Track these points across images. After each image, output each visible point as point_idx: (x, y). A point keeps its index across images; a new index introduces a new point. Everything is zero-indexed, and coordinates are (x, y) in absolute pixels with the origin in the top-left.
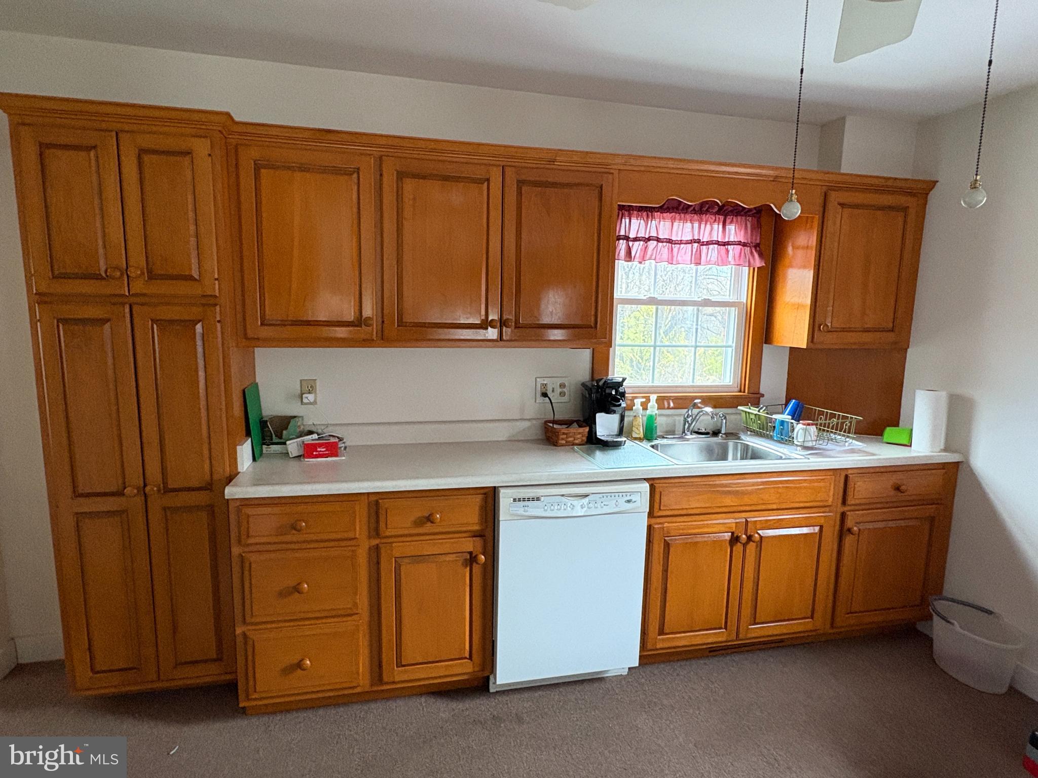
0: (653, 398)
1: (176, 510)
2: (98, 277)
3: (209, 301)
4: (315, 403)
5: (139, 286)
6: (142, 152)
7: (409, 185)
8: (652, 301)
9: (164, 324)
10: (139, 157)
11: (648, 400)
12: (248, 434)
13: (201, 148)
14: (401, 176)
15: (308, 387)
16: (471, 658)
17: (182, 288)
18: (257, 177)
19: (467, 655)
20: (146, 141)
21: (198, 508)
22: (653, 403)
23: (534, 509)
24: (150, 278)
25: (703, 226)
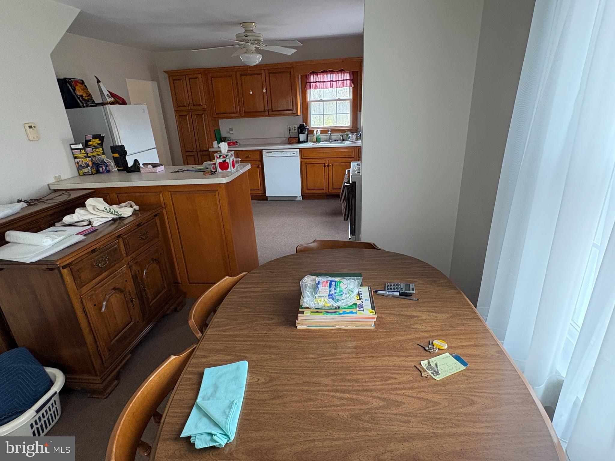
0: (319, 130)
1: (203, 155)
2: (185, 106)
3: (204, 110)
4: (233, 134)
5: (192, 107)
6: (190, 79)
7: (243, 77)
8: (321, 101)
9: (197, 115)
10: (189, 80)
11: (317, 131)
12: (216, 140)
13: (200, 76)
14: (241, 75)
15: (231, 130)
16: (261, 190)
17: (199, 107)
18: (212, 80)
19: (260, 189)
20: (190, 76)
21: (206, 155)
22: (319, 132)
23: (270, 155)
24: (193, 106)
25: (342, 75)
